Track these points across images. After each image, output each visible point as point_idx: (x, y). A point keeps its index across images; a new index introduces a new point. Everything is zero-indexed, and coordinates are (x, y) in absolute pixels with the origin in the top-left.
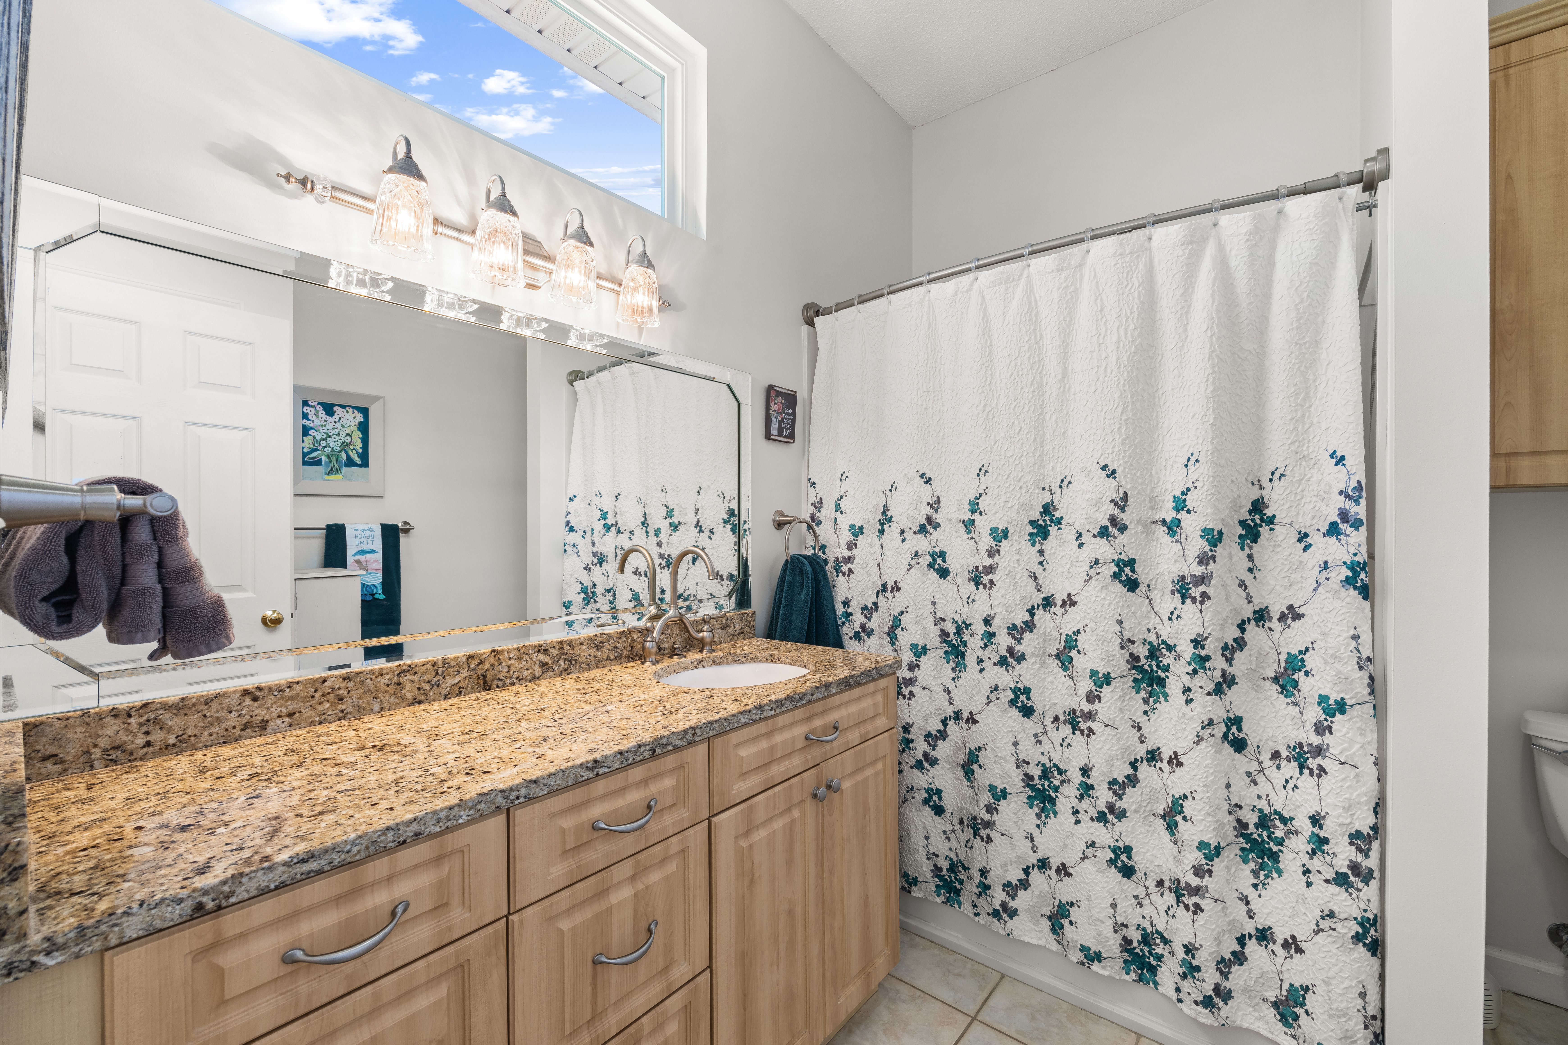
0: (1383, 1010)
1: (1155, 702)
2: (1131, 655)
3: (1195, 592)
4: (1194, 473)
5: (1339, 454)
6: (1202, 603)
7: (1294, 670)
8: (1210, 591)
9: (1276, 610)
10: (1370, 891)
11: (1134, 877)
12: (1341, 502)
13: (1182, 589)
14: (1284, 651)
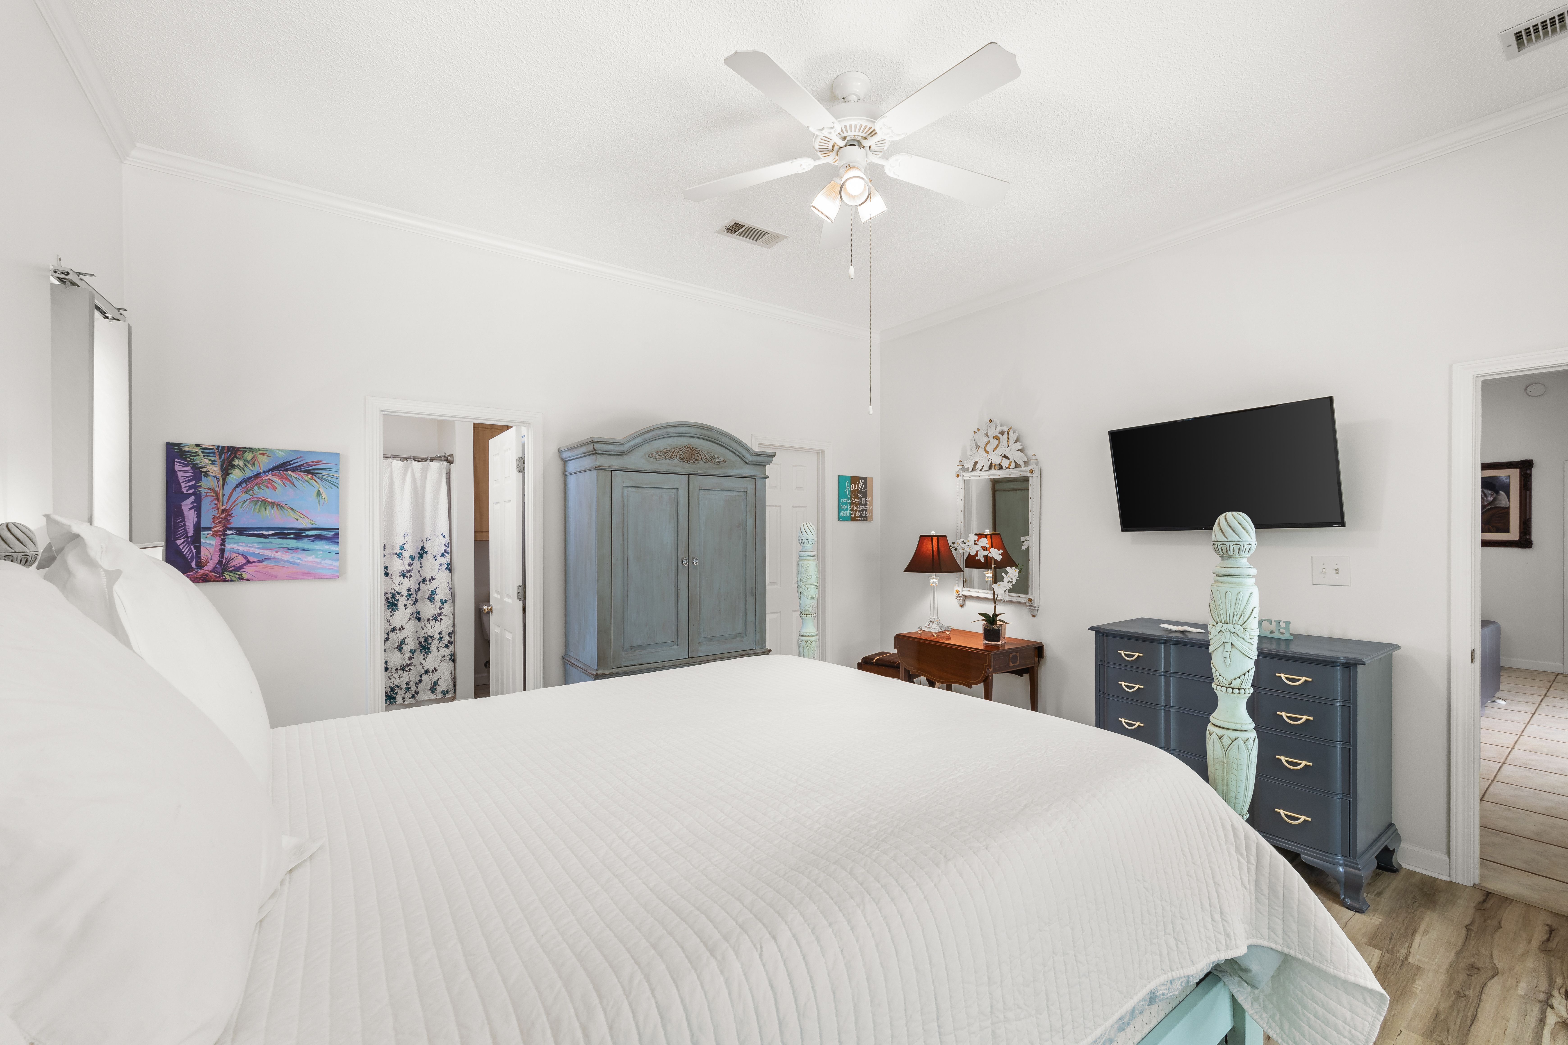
0: (455, 676)
1: (394, 612)
2: (387, 597)
3: (408, 575)
4: (407, 538)
5: (444, 534)
6: (410, 578)
7: (433, 595)
8: (412, 574)
9: (428, 578)
10: (452, 647)
11: (388, 671)
12: (445, 547)
13: (403, 574)
14: (430, 590)
